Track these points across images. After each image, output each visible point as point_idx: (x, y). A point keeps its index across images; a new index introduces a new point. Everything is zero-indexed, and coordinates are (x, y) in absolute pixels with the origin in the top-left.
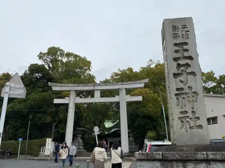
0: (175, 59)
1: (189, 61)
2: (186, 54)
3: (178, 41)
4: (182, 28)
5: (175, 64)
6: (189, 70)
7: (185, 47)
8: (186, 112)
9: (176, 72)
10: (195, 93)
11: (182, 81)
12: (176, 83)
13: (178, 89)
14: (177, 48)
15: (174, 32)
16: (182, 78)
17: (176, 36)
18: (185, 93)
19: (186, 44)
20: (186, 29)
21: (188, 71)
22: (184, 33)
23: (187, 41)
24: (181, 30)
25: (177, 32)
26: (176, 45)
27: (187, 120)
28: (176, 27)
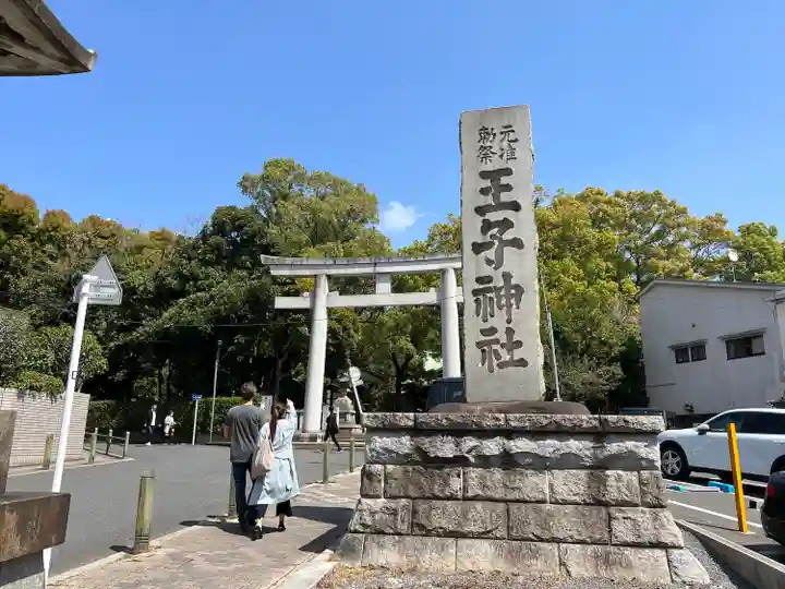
0: (480, 210)
1: (509, 214)
2: (505, 197)
3: (489, 167)
4: (502, 133)
5: (479, 220)
6: (508, 236)
7: (504, 180)
8: (493, 330)
9: (480, 239)
10: (517, 287)
11: (489, 262)
12: (477, 264)
13: (479, 280)
14: (487, 183)
15: (481, 144)
16: (491, 254)
17: (485, 153)
18: (495, 287)
19: (508, 172)
20: (512, 136)
21: (505, 237)
22: (505, 144)
23: (510, 165)
24: (499, 137)
25: (489, 144)
26: (484, 175)
27: (495, 347)
28: (490, 131)
